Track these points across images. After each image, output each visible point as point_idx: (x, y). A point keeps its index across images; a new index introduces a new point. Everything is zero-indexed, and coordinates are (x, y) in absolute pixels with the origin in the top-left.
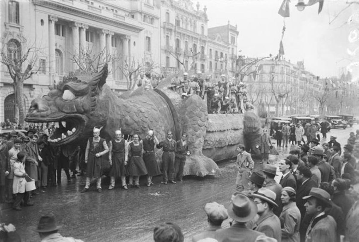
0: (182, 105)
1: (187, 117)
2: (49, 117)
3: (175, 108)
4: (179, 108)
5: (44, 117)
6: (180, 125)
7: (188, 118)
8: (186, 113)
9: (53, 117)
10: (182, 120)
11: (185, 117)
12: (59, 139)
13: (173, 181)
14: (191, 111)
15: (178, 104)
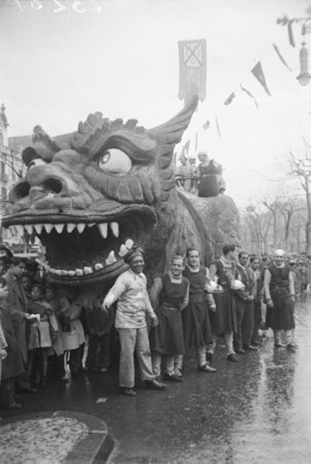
0: (208, 210)
1: (219, 230)
2: (90, 211)
3: (201, 216)
4: (205, 215)
5: (81, 209)
6: (211, 244)
7: (222, 232)
8: (219, 223)
9: (99, 209)
10: (213, 236)
11: (217, 230)
12: (99, 266)
13: (251, 347)
14: (228, 221)
15: (202, 209)
